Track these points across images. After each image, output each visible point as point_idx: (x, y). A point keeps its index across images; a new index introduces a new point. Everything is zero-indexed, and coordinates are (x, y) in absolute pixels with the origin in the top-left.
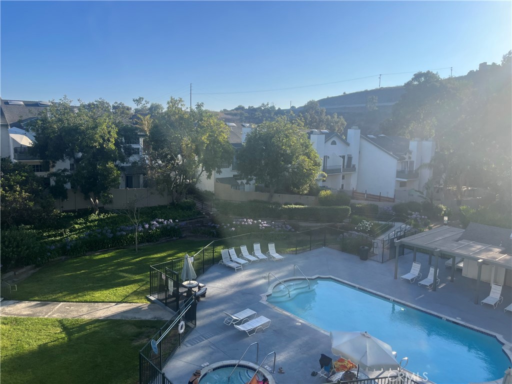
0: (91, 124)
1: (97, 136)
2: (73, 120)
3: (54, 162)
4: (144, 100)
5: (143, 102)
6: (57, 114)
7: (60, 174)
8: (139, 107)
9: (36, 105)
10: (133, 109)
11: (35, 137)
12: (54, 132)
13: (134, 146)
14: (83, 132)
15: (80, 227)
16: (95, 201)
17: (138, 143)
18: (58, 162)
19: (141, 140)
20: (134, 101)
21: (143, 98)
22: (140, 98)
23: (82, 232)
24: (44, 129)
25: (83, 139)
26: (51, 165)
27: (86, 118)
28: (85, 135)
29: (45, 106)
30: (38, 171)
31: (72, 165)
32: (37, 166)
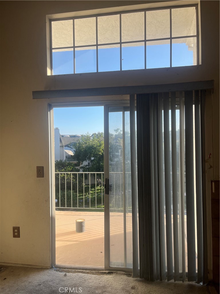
0: (98, 144)
1: (101, 149)
2: (91, 143)
3: (82, 162)
4: (120, 130)
5: (119, 131)
6: (84, 140)
7: (85, 167)
8: (117, 133)
9: (74, 136)
10: (114, 135)
11: (74, 151)
12: (83, 149)
13: (117, 154)
14: (95, 148)
15: (93, 192)
16: (99, 180)
17: (118, 152)
18: (84, 162)
19: (120, 151)
20: (115, 131)
21: (119, 129)
22: (118, 129)
23: (93, 195)
24: (79, 147)
25: (95, 151)
26: (81, 163)
27: (97, 142)
28: (96, 149)
29: (79, 137)
30: (76, 166)
31: (89, 163)
32: (76, 164)
